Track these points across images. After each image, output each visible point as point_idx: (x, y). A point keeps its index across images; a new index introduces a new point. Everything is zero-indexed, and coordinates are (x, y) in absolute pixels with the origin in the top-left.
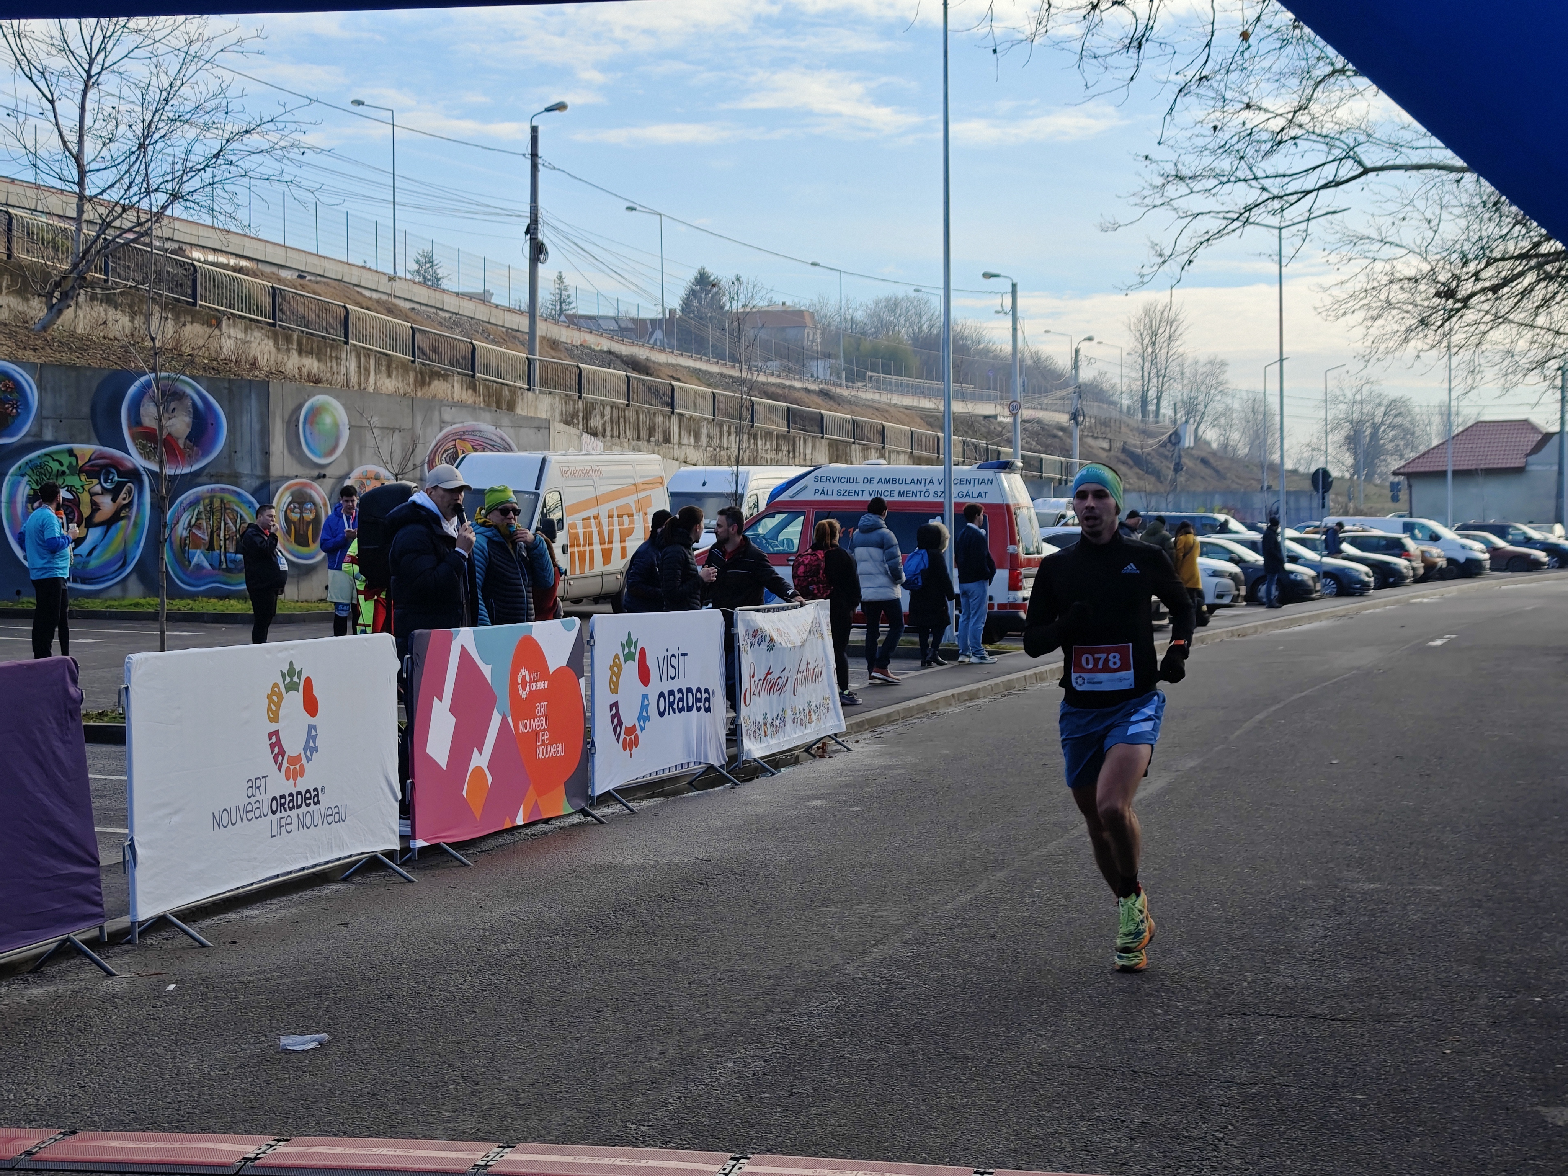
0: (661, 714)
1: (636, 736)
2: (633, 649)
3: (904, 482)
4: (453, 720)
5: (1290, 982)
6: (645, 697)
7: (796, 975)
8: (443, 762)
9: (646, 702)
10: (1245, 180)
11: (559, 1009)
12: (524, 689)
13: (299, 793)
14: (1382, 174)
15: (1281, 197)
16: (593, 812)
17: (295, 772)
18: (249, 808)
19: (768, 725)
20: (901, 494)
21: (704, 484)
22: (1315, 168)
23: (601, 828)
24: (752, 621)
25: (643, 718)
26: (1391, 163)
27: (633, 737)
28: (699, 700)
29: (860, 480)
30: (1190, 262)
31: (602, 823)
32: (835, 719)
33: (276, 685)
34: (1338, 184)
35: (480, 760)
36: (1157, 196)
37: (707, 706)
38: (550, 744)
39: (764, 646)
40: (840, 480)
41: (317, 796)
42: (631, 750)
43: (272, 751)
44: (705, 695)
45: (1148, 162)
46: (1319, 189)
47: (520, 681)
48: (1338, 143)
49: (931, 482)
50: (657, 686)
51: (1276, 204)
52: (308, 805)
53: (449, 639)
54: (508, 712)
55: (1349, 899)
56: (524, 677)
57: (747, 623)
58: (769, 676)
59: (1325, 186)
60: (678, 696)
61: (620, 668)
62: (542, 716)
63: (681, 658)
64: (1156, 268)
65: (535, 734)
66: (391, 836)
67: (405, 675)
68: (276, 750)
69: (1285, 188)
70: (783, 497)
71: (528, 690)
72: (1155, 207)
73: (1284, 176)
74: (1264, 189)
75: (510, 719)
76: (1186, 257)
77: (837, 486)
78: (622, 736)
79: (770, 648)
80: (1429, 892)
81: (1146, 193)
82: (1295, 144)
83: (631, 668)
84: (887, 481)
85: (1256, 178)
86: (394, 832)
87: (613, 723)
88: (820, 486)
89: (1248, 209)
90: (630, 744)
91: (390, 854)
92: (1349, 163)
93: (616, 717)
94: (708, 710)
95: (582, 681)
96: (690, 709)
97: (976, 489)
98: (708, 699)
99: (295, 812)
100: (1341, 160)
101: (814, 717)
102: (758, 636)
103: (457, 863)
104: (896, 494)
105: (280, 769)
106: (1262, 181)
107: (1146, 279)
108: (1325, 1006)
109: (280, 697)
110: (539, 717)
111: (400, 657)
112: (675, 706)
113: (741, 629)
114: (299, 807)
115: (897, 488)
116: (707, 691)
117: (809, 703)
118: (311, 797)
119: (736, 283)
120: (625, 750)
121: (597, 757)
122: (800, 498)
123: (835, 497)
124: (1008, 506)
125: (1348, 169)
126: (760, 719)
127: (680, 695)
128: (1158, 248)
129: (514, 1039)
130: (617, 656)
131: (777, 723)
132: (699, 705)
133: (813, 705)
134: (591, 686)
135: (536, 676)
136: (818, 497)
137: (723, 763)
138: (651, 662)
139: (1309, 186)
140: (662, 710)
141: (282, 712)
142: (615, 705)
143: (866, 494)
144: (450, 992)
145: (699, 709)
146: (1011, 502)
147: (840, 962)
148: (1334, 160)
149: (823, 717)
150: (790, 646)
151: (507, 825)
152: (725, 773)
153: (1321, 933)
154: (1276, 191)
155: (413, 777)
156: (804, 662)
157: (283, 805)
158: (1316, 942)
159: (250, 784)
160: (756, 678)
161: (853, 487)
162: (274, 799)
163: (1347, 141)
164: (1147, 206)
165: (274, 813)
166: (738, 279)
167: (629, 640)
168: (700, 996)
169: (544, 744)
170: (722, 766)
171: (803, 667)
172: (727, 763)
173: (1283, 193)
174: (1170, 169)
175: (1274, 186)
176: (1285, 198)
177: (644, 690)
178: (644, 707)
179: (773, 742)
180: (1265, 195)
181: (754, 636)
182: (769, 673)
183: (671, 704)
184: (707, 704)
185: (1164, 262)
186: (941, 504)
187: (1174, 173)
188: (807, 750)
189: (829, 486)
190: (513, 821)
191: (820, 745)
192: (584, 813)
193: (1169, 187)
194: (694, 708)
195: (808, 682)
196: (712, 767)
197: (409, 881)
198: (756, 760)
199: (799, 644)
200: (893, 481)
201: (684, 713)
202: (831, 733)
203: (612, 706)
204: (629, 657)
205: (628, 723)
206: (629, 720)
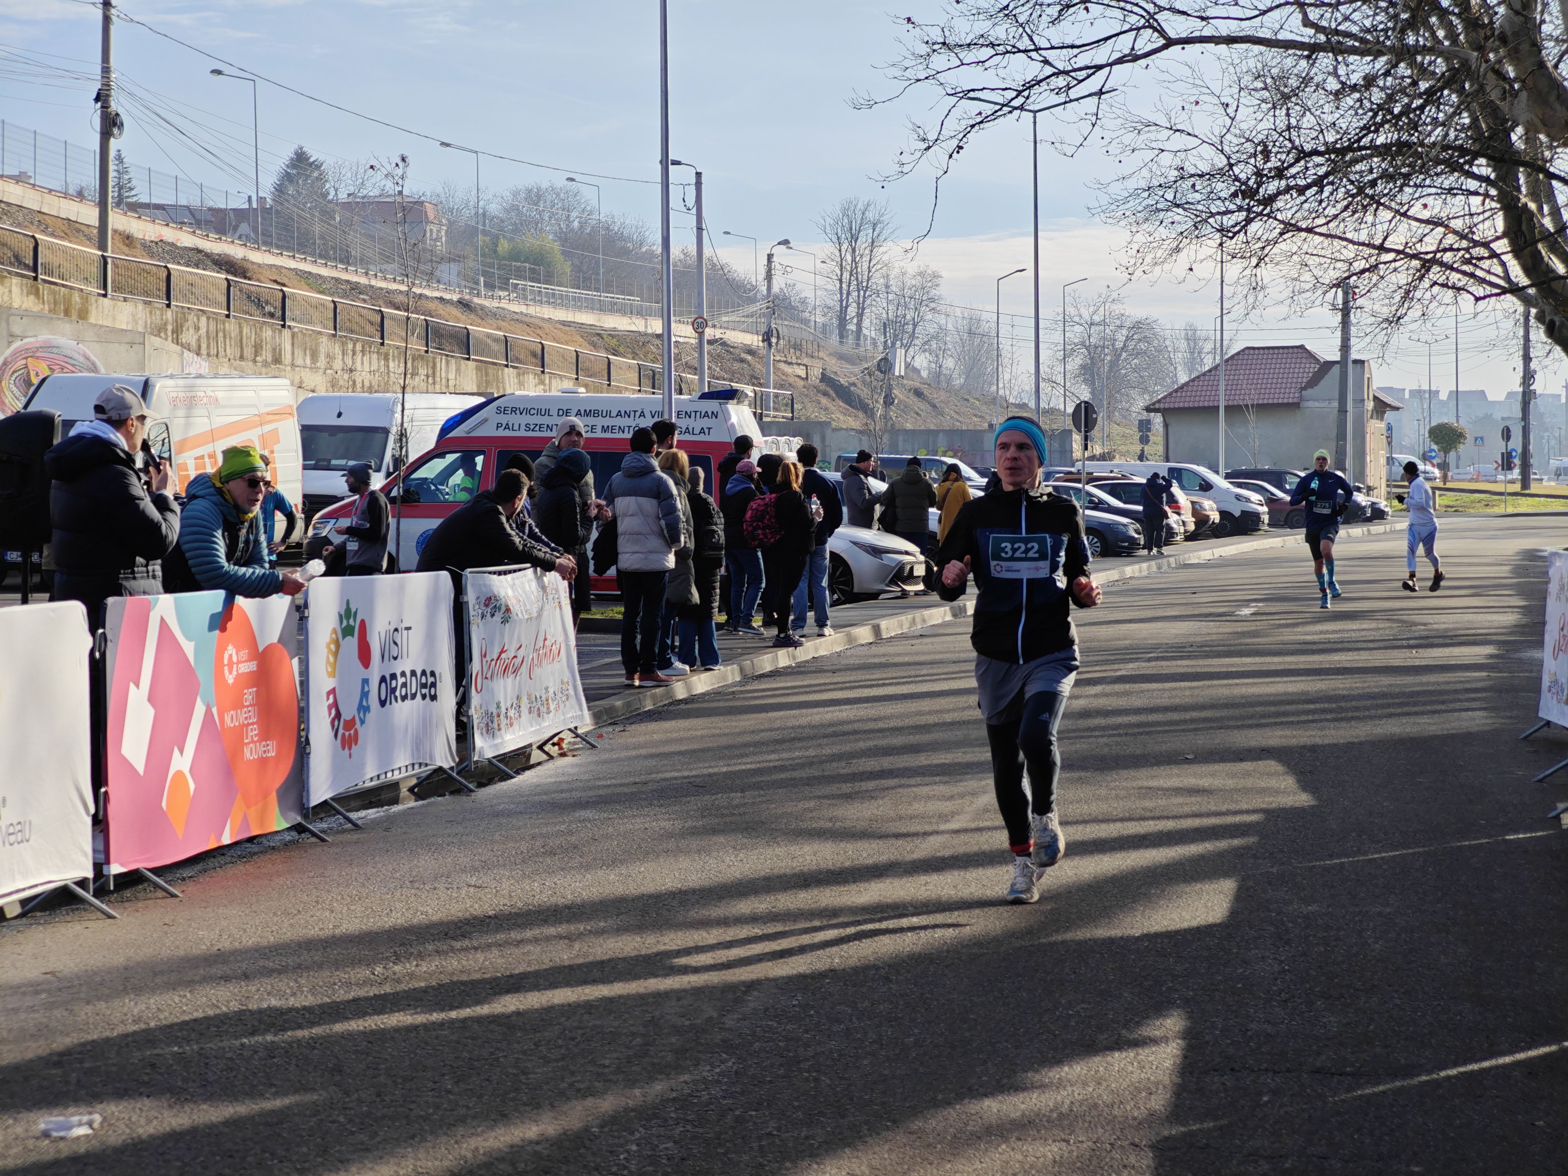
0: (383, 703)
1: (356, 732)
2: (351, 622)
3: (609, 414)
4: (151, 712)
5: (1269, 1029)
6: (365, 681)
7: (666, 1031)
8: (140, 767)
9: (366, 689)
10: (1025, 51)
11: (382, 1079)
12: (231, 672)
14: (1189, 47)
15: (1067, 73)
16: (310, 827)
19: (502, 717)
20: (604, 429)
21: (340, 415)
22: (1105, 40)
23: (321, 846)
24: (485, 585)
25: (364, 709)
26: (1197, 34)
27: (352, 732)
28: (424, 686)
29: (554, 412)
30: (961, 148)
31: (323, 840)
32: (577, 708)
34: (1136, 58)
35: (181, 762)
36: (921, 67)
37: (433, 693)
38: (260, 741)
39: (498, 617)
40: (528, 411)
42: (350, 749)
44: (432, 679)
45: (910, 26)
46: (1111, 65)
47: (226, 662)
48: (1136, 9)
49: (642, 415)
50: (380, 668)
51: (1061, 81)
53: (147, 610)
54: (213, 700)
55: (1290, 925)
56: (231, 656)
57: (478, 588)
58: (503, 656)
59: (1120, 61)
60: (401, 680)
61: (338, 646)
62: (250, 705)
63: (405, 632)
64: (917, 155)
65: (239, 730)
66: (83, 859)
67: (97, 655)
69: (1072, 61)
70: (458, 432)
71: (235, 673)
72: (918, 80)
73: (1073, 47)
74: (1046, 62)
75: (214, 710)
76: (954, 143)
77: (525, 419)
78: (341, 731)
80: (1380, 914)
81: (907, 63)
82: (1087, 9)
83: (350, 646)
85: (1037, 49)
86: (86, 855)
87: (330, 714)
88: (503, 419)
89: (1030, 86)
90: (350, 742)
91: (82, 883)
93: (334, 706)
94: (434, 698)
95: (296, 660)
96: (414, 697)
97: (698, 424)
98: (434, 685)
100: (1138, 30)
101: (552, 707)
102: (492, 604)
103: (160, 893)
104: (599, 429)
106: (1044, 53)
107: (906, 169)
108: (1324, 1057)
110: (247, 707)
111: (93, 630)
112: (398, 693)
113: (471, 597)
115: (600, 422)
116: (433, 674)
117: (547, 689)
119: (401, 164)
120: (344, 748)
121: (312, 756)
122: (477, 433)
123: (523, 433)
125: (1148, 40)
126: (492, 708)
127: (403, 680)
128: (922, 133)
129: (342, 1119)
130: (334, 631)
131: (511, 713)
132: (424, 691)
133: (551, 691)
134: (305, 666)
135: (244, 654)
136: (501, 433)
137: (453, 764)
138: (372, 639)
139: (1101, 60)
140: (383, 698)
142: (333, 691)
144: (231, 1059)
145: (424, 697)
147: (715, 1015)
148: (1127, 31)
149: (562, 705)
150: (526, 617)
151: (212, 845)
152: (455, 775)
153: (1276, 968)
154: (1061, 66)
155: (106, 784)
156: (541, 638)
158: (1276, 979)
160: (488, 658)
161: (546, 420)
164: (908, 79)
166: (403, 160)
167: (348, 610)
168: (557, 1060)
169: (253, 742)
170: (452, 768)
171: (540, 643)
172: (458, 764)
173: (1070, 68)
174: (936, 35)
175: (1060, 59)
176: (1072, 74)
177: (362, 672)
178: (365, 695)
179: (507, 737)
180: (1048, 70)
181: (487, 605)
182: (502, 652)
183: (394, 690)
184: (433, 690)
185: (929, 148)
187: (942, 40)
188: (540, 748)
189: (515, 419)
190: (219, 839)
191: (555, 740)
192: (298, 828)
193: (935, 57)
194: (419, 696)
195: (544, 663)
196: (440, 769)
197: (110, 917)
198: (489, 760)
199: (535, 615)
200: (595, 413)
201: (408, 702)
202: (572, 726)
203: (329, 693)
204: (347, 631)
205: (346, 715)
206: (348, 713)
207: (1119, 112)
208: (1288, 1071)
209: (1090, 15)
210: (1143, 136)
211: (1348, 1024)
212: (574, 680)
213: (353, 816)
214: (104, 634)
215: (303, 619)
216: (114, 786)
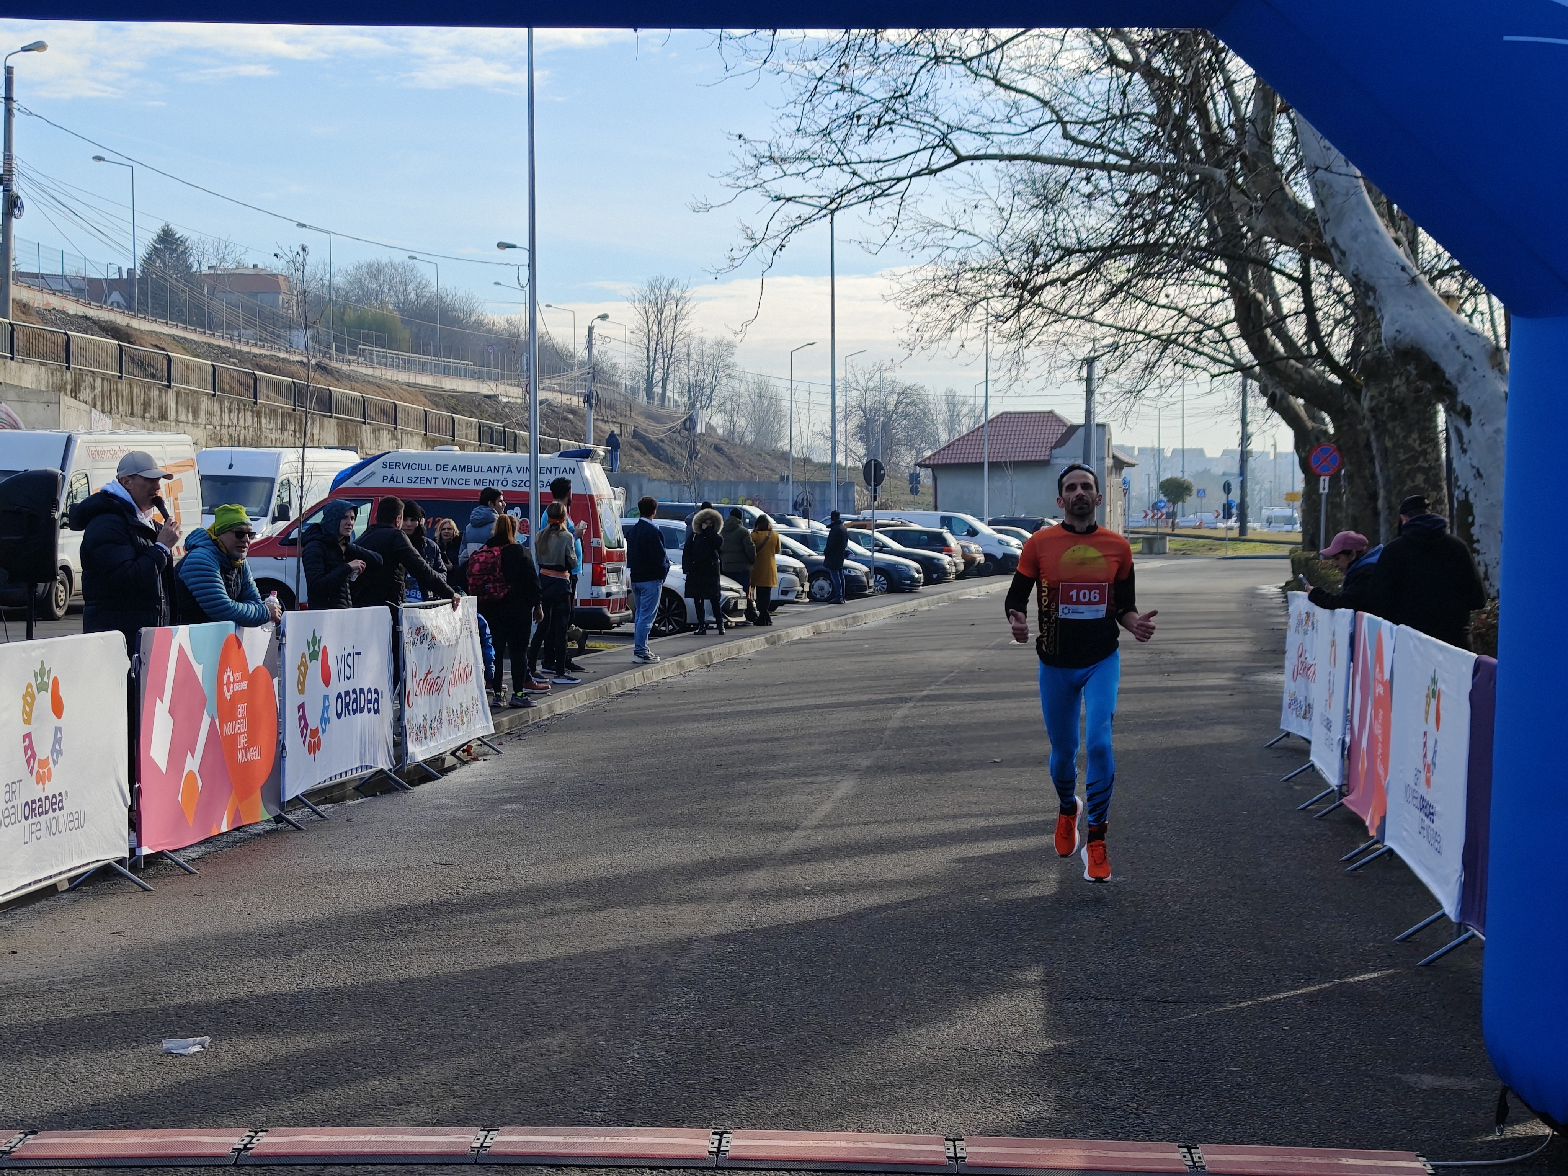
0: (339, 716)
1: (319, 739)
2: (317, 648)
3: (480, 470)
4: (171, 722)
6: (326, 697)
7: (635, 972)
8: (163, 766)
9: (327, 703)
10: (838, 165)
12: (228, 690)
13: (47, 798)
14: (977, 163)
15: (874, 184)
16: (288, 817)
17: (43, 778)
18: (6, 814)
19: (428, 728)
20: (477, 482)
21: (230, 467)
22: (906, 156)
23: (298, 835)
24: (417, 618)
25: (325, 720)
26: (982, 152)
27: (316, 739)
28: (370, 701)
29: (433, 467)
30: (782, 246)
31: (299, 829)
32: (484, 721)
33: (29, 685)
34: (934, 172)
35: (192, 764)
36: (750, 177)
37: (376, 707)
38: (248, 747)
39: (426, 645)
40: (410, 466)
41: (61, 801)
42: (314, 753)
43: (26, 754)
44: (375, 696)
45: (741, 142)
46: (911, 177)
47: (225, 681)
48: (932, 130)
49: (510, 470)
50: (338, 686)
51: (868, 191)
52: (54, 810)
53: (170, 636)
54: (215, 713)
56: (229, 677)
57: (411, 620)
58: (429, 676)
59: (918, 174)
60: (353, 697)
61: (306, 669)
62: (243, 718)
63: (356, 657)
64: (746, 251)
65: (234, 737)
66: (122, 843)
67: (134, 675)
68: (29, 752)
69: (878, 173)
70: (349, 484)
71: (231, 690)
72: (747, 188)
73: (879, 161)
74: (854, 173)
75: (217, 721)
76: (778, 242)
77: (408, 473)
78: (308, 739)
79: (431, 647)
81: (739, 173)
82: (891, 129)
83: (315, 667)
84: (462, 469)
85: (848, 164)
86: (123, 839)
87: (300, 725)
88: (388, 472)
89: (841, 194)
90: (314, 748)
91: (121, 861)
92: (940, 151)
93: (303, 718)
94: (377, 711)
95: (276, 681)
96: (362, 711)
98: (377, 701)
99: (44, 817)
100: (934, 148)
101: (465, 719)
102: (421, 633)
103: (182, 871)
104: (472, 482)
105: (31, 773)
106: (853, 166)
107: (736, 263)
109: (33, 698)
110: (240, 719)
111: (130, 655)
112: (350, 707)
113: (405, 627)
114: (47, 812)
115: (472, 476)
116: (376, 691)
117: (461, 704)
118: (55, 802)
119: (301, 253)
120: (310, 753)
121: (287, 759)
122: (365, 484)
123: (406, 485)
124: (591, 497)
125: (942, 157)
126: (421, 721)
128: (750, 233)
130: (303, 655)
131: (435, 724)
132: (370, 706)
133: (465, 706)
134: (282, 685)
135: (238, 675)
136: (387, 484)
137: (391, 766)
138: (332, 662)
139: (902, 173)
140: (340, 711)
141: (34, 713)
142: (302, 706)
143: (439, 481)
145: (370, 710)
146: (594, 494)
147: (670, 960)
148: (924, 149)
149: (473, 718)
150: (446, 643)
151: (215, 832)
152: (393, 775)
154: (868, 177)
155: (139, 781)
156: (457, 662)
157: (33, 810)
159: (7, 789)
160: (418, 678)
161: (425, 474)
162: (27, 804)
163: (941, 128)
164: (739, 187)
165: (26, 818)
166: (304, 249)
167: (314, 637)
169: (244, 748)
170: (390, 770)
171: (456, 666)
172: (395, 767)
173: (876, 180)
174: (763, 150)
175: (867, 172)
176: (878, 184)
177: (325, 691)
178: (326, 709)
179: (432, 744)
180: (857, 181)
181: (417, 634)
182: (428, 673)
183: (347, 705)
184: (376, 705)
185: (755, 246)
186: (527, 494)
187: (768, 154)
188: (453, 754)
189: (398, 473)
190: (219, 828)
191: (466, 748)
192: (278, 819)
193: (762, 169)
194: (366, 710)
195: (460, 682)
196: (382, 770)
197: (146, 889)
198: (418, 765)
199: (454, 642)
200: (469, 468)
201: (358, 715)
202: (480, 735)
203: (299, 707)
204: (314, 656)
205: (312, 726)
206: (313, 722)
207: (912, 214)
208: (1124, 999)
209: (894, 135)
210: (931, 236)
211: (1163, 965)
212: (482, 697)
213: (320, 808)
214: (139, 657)
215: (281, 647)
216: (146, 782)
